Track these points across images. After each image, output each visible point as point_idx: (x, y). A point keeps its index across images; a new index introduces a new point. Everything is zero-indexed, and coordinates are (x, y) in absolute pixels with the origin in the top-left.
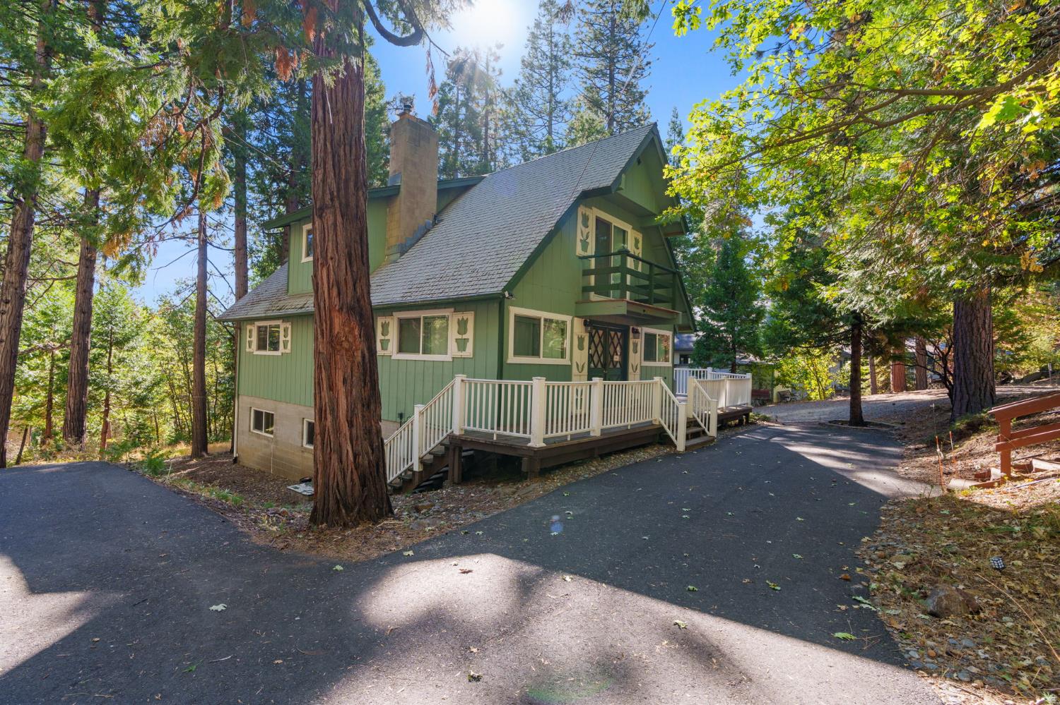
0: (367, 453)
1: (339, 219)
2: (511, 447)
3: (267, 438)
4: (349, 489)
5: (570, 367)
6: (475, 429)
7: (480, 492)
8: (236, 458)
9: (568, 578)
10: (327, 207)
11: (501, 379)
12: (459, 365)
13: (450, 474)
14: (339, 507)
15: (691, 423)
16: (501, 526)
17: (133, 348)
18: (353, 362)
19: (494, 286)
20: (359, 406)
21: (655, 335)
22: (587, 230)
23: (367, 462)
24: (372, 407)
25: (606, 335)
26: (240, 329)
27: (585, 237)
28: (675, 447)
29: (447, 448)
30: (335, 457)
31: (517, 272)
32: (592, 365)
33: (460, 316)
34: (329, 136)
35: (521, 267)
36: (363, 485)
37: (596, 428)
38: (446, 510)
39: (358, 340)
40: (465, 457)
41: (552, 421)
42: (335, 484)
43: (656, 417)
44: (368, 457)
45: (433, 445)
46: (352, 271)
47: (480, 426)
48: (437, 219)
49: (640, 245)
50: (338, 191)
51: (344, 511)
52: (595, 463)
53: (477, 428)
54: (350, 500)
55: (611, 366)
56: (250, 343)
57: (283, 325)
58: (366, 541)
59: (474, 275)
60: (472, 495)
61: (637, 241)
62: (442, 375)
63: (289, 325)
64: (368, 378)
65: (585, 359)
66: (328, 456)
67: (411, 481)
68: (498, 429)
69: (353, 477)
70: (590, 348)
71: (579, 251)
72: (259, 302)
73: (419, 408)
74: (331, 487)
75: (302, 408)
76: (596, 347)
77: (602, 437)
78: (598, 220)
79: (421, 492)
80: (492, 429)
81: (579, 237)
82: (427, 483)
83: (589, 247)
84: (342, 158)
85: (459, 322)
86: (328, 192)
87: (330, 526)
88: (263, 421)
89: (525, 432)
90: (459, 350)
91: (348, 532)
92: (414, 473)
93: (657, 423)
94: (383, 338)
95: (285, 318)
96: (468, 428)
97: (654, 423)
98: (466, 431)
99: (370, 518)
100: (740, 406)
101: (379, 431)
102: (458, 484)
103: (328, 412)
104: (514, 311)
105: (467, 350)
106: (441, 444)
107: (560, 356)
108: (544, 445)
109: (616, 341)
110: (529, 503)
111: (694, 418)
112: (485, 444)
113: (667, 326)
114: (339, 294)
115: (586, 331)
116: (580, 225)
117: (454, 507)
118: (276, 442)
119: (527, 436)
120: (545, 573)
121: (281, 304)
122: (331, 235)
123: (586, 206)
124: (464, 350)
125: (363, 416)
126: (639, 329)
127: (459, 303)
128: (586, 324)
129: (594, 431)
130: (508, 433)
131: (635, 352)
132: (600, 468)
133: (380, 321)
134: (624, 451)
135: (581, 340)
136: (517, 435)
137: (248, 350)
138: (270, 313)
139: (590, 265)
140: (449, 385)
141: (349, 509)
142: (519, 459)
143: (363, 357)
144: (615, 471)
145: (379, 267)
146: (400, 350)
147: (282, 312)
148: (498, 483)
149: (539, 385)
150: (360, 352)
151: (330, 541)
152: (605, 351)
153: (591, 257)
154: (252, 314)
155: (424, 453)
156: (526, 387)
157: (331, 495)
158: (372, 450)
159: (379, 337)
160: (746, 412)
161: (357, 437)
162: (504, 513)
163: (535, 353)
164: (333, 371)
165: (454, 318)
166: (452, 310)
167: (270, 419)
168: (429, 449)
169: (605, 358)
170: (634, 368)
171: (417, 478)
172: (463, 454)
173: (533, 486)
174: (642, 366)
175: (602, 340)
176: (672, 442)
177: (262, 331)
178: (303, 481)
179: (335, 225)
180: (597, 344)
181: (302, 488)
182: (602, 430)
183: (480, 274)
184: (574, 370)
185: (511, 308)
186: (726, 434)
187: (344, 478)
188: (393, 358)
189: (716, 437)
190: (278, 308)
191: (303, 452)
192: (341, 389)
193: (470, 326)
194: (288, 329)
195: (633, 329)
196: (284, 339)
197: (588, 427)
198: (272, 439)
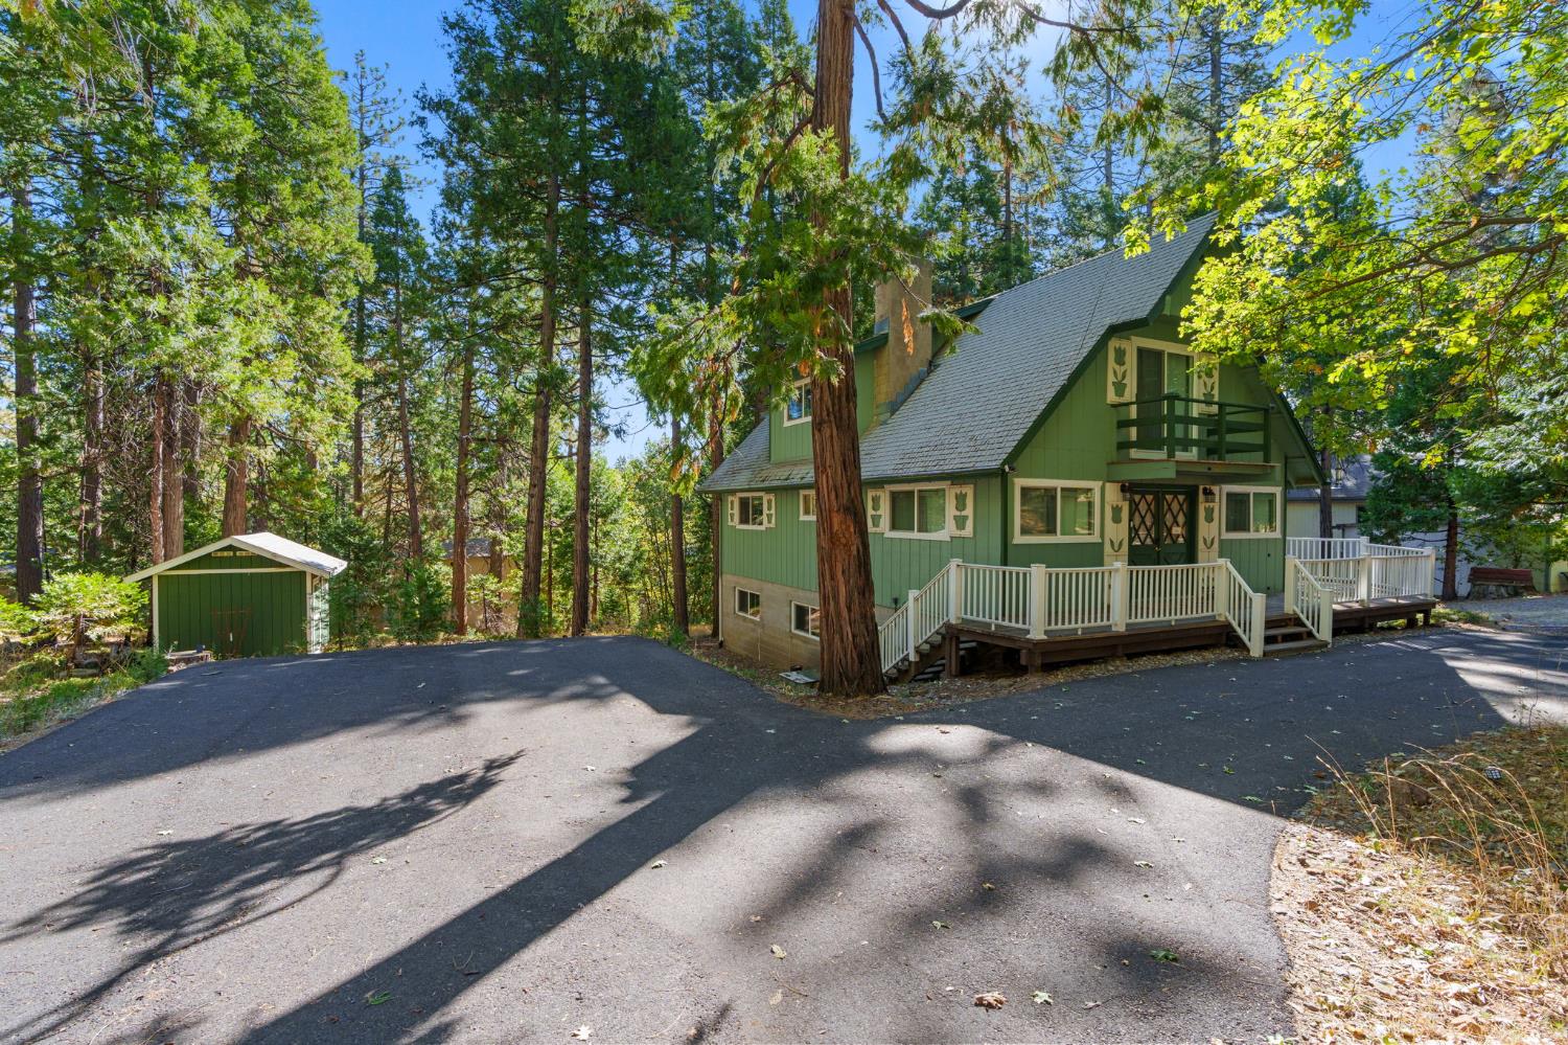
1: (835, 431)
2: (1010, 639)
3: (753, 621)
4: (849, 665)
5: (1101, 545)
6: (972, 618)
7: (979, 684)
8: (721, 642)
9: (1030, 745)
11: (1006, 565)
12: (957, 546)
13: (947, 667)
14: (842, 679)
15: (1279, 620)
17: (615, 521)
18: (850, 555)
19: (991, 460)
20: (856, 593)
21: (1249, 495)
22: (1123, 368)
23: (864, 645)
24: (867, 595)
25: (1159, 501)
26: (721, 500)
27: (1120, 378)
28: (1248, 651)
29: (944, 638)
30: (837, 637)
31: (1020, 441)
32: (1136, 541)
33: (957, 490)
35: (1025, 435)
36: (861, 663)
37: (1119, 620)
39: (854, 536)
40: (963, 649)
41: (1057, 612)
42: (838, 659)
43: (1222, 611)
44: (865, 639)
45: (929, 634)
46: (847, 476)
47: (978, 615)
48: (932, 365)
49: (1215, 374)
50: (833, 407)
51: (846, 683)
52: (1118, 663)
53: (974, 618)
54: (851, 674)
55: (1168, 541)
56: (732, 515)
57: (766, 497)
58: (865, 708)
59: (972, 444)
60: (969, 686)
62: (937, 556)
63: (772, 497)
64: (862, 569)
65: (1125, 535)
66: (832, 636)
67: (907, 671)
68: (997, 618)
69: (852, 654)
70: (1131, 520)
71: (1112, 397)
72: (737, 472)
73: (913, 594)
74: (834, 662)
75: (788, 589)
76: (1142, 518)
77: (1128, 633)
78: (1141, 351)
79: (917, 683)
80: (991, 618)
81: (1111, 378)
83: (1127, 390)
85: (957, 497)
86: (825, 408)
87: (835, 695)
88: (748, 601)
89: (1024, 623)
90: (958, 528)
91: (850, 700)
92: (910, 663)
93: (1223, 619)
94: (874, 513)
95: (768, 490)
96: (965, 617)
97: (1218, 618)
98: (963, 620)
99: (868, 692)
100: (1405, 598)
101: (873, 617)
102: (956, 676)
103: (831, 598)
104: (1019, 483)
105: (966, 528)
106: (937, 633)
108: (1046, 638)
109: (1175, 507)
111: (1295, 614)
112: (984, 634)
114: (837, 496)
115: (1125, 499)
116: (1111, 364)
118: (763, 626)
119: (1026, 627)
120: (1012, 743)
121: (764, 474)
122: (828, 446)
123: (1120, 339)
125: (860, 603)
126: (1216, 489)
127: (957, 478)
128: (1123, 489)
129: (1116, 625)
130: (1007, 623)
131: (1209, 519)
132: (1122, 668)
133: (871, 494)
134: (1163, 652)
135: (1117, 510)
136: (1017, 626)
137: (730, 524)
138: (753, 485)
139: (1129, 414)
140: (945, 571)
142: (1017, 651)
144: (1142, 672)
145: (867, 429)
146: (894, 527)
147: (766, 484)
149: (1038, 574)
150: (855, 546)
152: (1158, 522)
153: (1132, 403)
154: (734, 485)
155: (920, 641)
156: (1025, 574)
157: (835, 668)
158: (868, 634)
159: (870, 512)
160: (1425, 608)
161: (855, 620)
163: (1050, 531)
164: (834, 563)
165: (951, 493)
166: (949, 483)
167: (755, 599)
168: (925, 638)
169: (1158, 532)
170: (1209, 543)
171: (913, 669)
172: (962, 646)
173: (1032, 680)
174: (1221, 541)
175: (1152, 507)
176: (1244, 644)
177: (744, 503)
178: (793, 669)
179: (832, 436)
180: (1143, 514)
181: (794, 676)
182: (1127, 625)
183: (979, 442)
184: (1108, 549)
185: (1016, 480)
186: (1346, 640)
187: (845, 655)
188: (886, 536)
189: (1330, 642)
190: (761, 479)
191: (791, 637)
192: (841, 579)
193: (970, 501)
194: (771, 501)
195: (1205, 489)
196: (768, 513)
197: (1107, 621)
198: (758, 622)
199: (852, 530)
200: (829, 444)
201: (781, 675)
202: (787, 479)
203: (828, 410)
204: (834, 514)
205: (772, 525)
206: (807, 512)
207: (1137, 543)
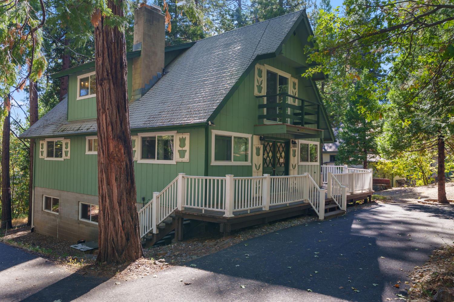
0: (130, 221)
1: (112, 86)
2: (213, 217)
3: (54, 215)
4: (119, 242)
5: (251, 167)
6: (191, 207)
7: (195, 245)
8: (33, 228)
9: (243, 286)
10: (105, 79)
12: (181, 167)
13: (176, 235)
14: (114, 252)
15: (329, 202)
16: (207, 262)
18: (121, 168)
19: (201, 118)
20: (125, 193)
21: (308, 145)
22: (261, 79)
23: (129, 226)
24: (132, 194)
25: (275, 146)
26: (35, 143)
27: (260, 84)
28: (318, 217)
29: (174, 219)
30: (111, 223)
31: (216, 109)
32: (266, 165)
33: (181, 136)
34: (105, 38)
35: (219, 106)
36: (127, 239)
37: (266, 204)
38: (174, 255)
39: (124, 156)
40: (185, 224)
41: (238, 202)
42: (112, 239)
43: (306, 198)
44: (130, 223)
45: (165, 217)
46: (119, 116)
47: (194, 205)
48: (165, 71)
49: (297, 87)
50: (111, 70)
51: (117, 254)
52: (266, 227)
53: (192, 206)
54: (120, 248)
55: (278, 166)
56: (42, 152)
57: (64, 141)
59: (189, 110)
60: (190, 247)
61: (294, 84)
62: (169, 173)
63: (69, 141)
64: (129, 178)
65: (261, 162)
66: (107, 223)
67: (151, 240)
68: (205, 206)
69: (122, 235)
70: (264, 155)
71: (256, 93)
72: (47, 126)
73: (155, 194)
74: (109, 241)
75: (78, 194)
76: (268, 154)
77: (270, 211)
78: (268, 72)
79: (158, 247)
80: (202, 206)
81: (256, 83)
82: (162, 241)
83: (263, 90)
84: (113, 50)
85: (180, 140)
86: (105, 70)
87: (109, 263)
88: (51, 203)
89: (221, 208)
90: (180, 157)
91: (120, 266)
92: (153, 234)
93: (307, 202)
95: (66, 137)
96: (187, 206)
97: (304, 202)
98: (185, 208)
102: (181, 241)
103: (107, 197)
104: (215, 132)
105: (186, 157)
106: (170, 216)
107: (245, 160)
108: (233, 216)
109: (281, 149)
110: (224, 250)
111: (332, 198)
112: (198, 216)
113: (316, 139)
114: (112, 129)
115: (261, 144)
116: (256, 76)
117: (179, 254)
118: (61, 218)
119: (223, 210)
120: (231, 284)
121: (64, 127)
122: (107, 95)
123: (260, 64)
124: (184, 157)
125: (127, 200)
126: (297, 141)
127: (180, 128)
128: (261, 139)
129: (265, 207)
130: (211, 209)
131: (294, 156)
132: (268, 230)
134: (285, 220)
135: (258, 149)
136: (217, 210)
137: (41, 157)
138: (56, 133)
139: (263, 101)
140: (175, 180)
141: (120, 253)
142: (218, 224)
143: (127, 165)
144: (277, 232)
146: (143, 157)
147: (65, 133)
149: (229, 179)
150: (125, 163)
151: (110, 270)
152: (274, 156)
153: (264, 96)
154: (43, 134)
155: (160, 222)
156: (222, 181)
157: (109, 245)
158: (132, 219)
160: (369, 195)
161: (124, 212)
162: (209, 256)
163: (229, 158)
164: (110, 174)
165: (177, 137)
166: (176, 132)
167: (56, 202)
168: (162, 220)
169: (274, 160)
170: (294, 166)
171: (155, 238)
173: (228, 240)
174: (298, 166)
175: (272, 149)
176: (316, 214)
177: (50, 145)
178: (79, 242)
179: (110, 89)
180: (268, 152)
181: (80, 247)
182: (270, 207)
184: (254, 169)
185: (213, 131)
187: (117, 235)
188: (138, 162)
189: (346, 210)
190: (62, 130)
191: (79, 223)
192: (114, 184)
193: (187, 142)
194: (68, 143)
195: (292, 141)
196: (66, 150)
197: (261, 205)
198: (58, 215)
199: (123, 151)
200: (107, 94)
201: (71, 246)
202: (78, 130)
203: (107, 72)
204: (110, 141)
205: (68, 157)
206: (90, 149)
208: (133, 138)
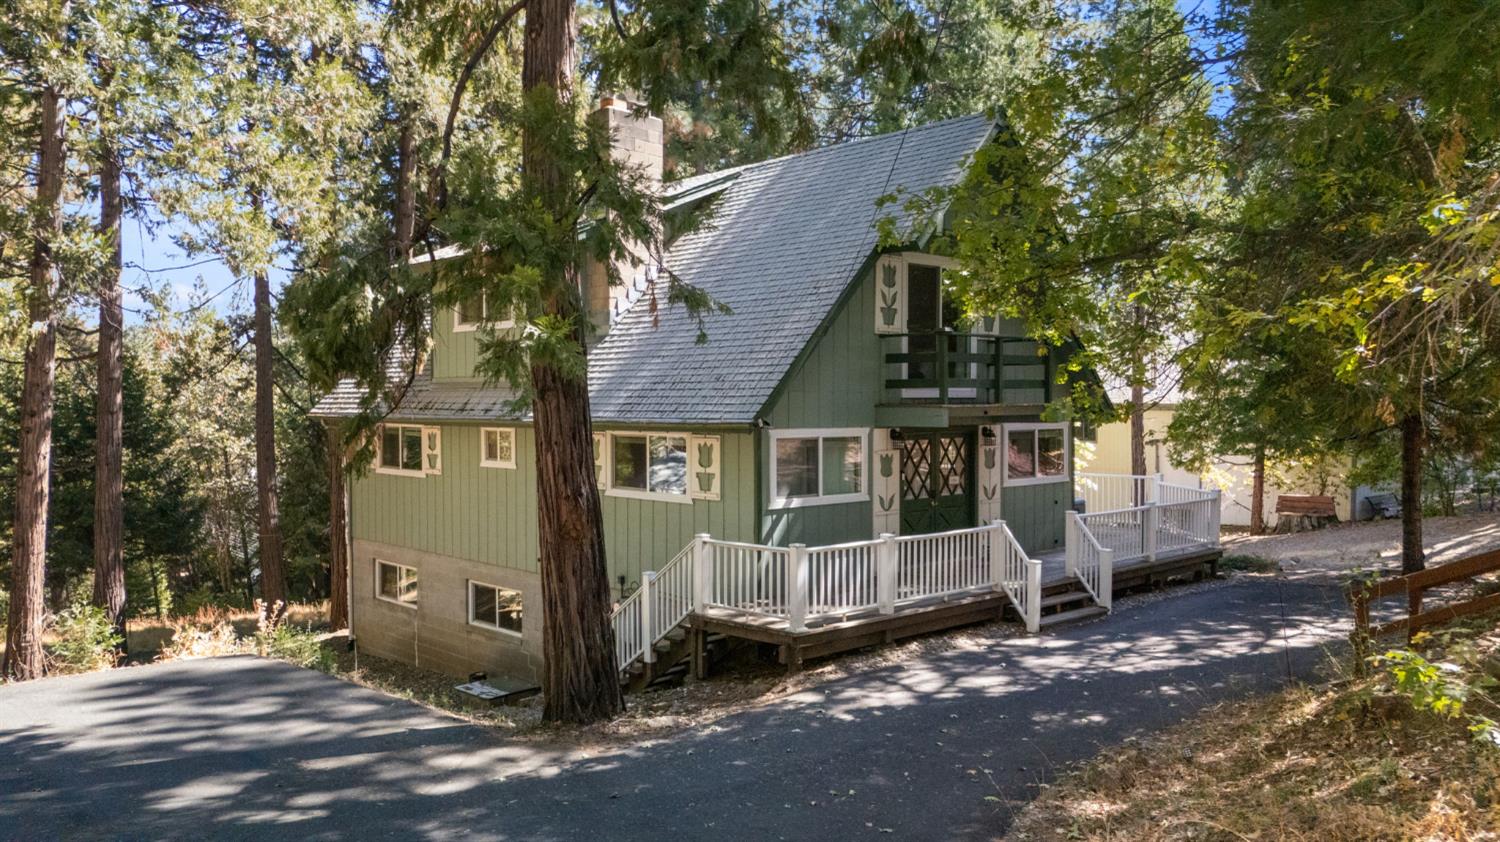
0: (600, 648)
1: (562, 401)
3: (405, 610)
4: (583, 684)
5: (869, 504)
6: (722, 606)
7: (730, 689)
8: (352, 642)
10: (549, 390)
11: (760, 541)
12: (702, 514)
13: (692, 666)
14: (573, 703)
15: (1067, 585)
18: (583, 552)
19: (742, 411)
20: (590, 597)
21: (1033, 433)
22: (893, 290)
23: (599, 655)
24: (603, 598)
25: (934, 446)
27: (889, 302)
29: (688, 631)
30: (567, 652)
31: (775, 388)
33: (701, 440)
35: (782, 379)
36: (597, 680)
37: (887, 602)
40: (710, 643)
41: (819, 598)
42: (569, 679)
43: (998, 580)
44: (601, 651)
45: (669, 628)
47: (729, 603)
51: (578, 707)
52: (886, 651)
53: (725, 606)
54: (584, 696)
55: (945, 495)
57: (426, 432)
59: (718, 385)
60: (720, 692)
62: (679, 526)
63: (437, 431)
65: (895, 490)
66: (560, 651)
67: (641, 676)
68: (751, 607)
69: (586, 672)
70: (903, 471)
71: (880, 326)
73: (648, 576)
74: (564, 682)
75: (463, 564)
76: (916, 467)
77: (895, 616)
78: (912, 268)
79: (655, 691)
80: (744, 606)
81: (879, 303)
82: (663, 679)
83: (898, 317)
85: (700, 449)
87: (566, 723)
90: (701, 490)
91: (586, 728)
92: (645, 664)
93: (999, 590)
96: (714, 605)
97: (992, 590)
99: (605, 715)
102: (704, 679)
103: (559, 604)
104: (776, 435)
105: (713, 489)
106: (679, 626)
107: (852, 489)
108: (807, 629)
109: (952, 452)
111: (1076, 577)
112: (735, 627)
114: (565, 480)
115: (895, 448)
116: (880, 285)
118: (423, 617)
121: (424, 397)
123: (890, 255)
124: (709, 491)
125: (594, 608)
126: (997, 429)
127: (700, 428)
128: (895, 436)
129: (884, 607)
131: (990, 465)
132: (890, 658)
135: (886, 461)
139: (899, 347)
140: (688, 549)
141: (584, 705)
142: (776, 647)
146: (615, 483)
148: (755, 677)
149: (797, 554)
152: (934, 471)
153: (903, 335)
155: (658, 637)
157: (564, 688)
158: (604, 643)
161: (589, 630)
163: (811, 490)
164: (562, 562)
165: (694, 446)
166: (692, 433)
168: (663, 633)
169: (934, 482)
170: (990, 492)
171: (649, 672)
172: (709, 639)
174: (1003, 490)
175: (927, 453)
176: (1020, 617)
177: (390, 437)
178: (474, 678)
180: (916, 463)
181: (477, 688)
182: (895, 607)
183: (727, 385)
184: (877, 507)
185: (773, 432)
186: (1128, 603)
188: (607, 493)
189: (1110, 607)
190: (421, 406)
191: (469, 632)
192: (571, 580)
193: (716, 455)
194: (435, 436)
195: (985, 429)
196: (430, 452)
197: (875, 601)
198: (416, 611)
201: (458, 688)
202: (462, 410)
203: (553, 375)
205: (437, 472)
206: (491, 456)
207: (910, 497)
208: (596, 436)
